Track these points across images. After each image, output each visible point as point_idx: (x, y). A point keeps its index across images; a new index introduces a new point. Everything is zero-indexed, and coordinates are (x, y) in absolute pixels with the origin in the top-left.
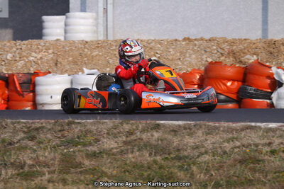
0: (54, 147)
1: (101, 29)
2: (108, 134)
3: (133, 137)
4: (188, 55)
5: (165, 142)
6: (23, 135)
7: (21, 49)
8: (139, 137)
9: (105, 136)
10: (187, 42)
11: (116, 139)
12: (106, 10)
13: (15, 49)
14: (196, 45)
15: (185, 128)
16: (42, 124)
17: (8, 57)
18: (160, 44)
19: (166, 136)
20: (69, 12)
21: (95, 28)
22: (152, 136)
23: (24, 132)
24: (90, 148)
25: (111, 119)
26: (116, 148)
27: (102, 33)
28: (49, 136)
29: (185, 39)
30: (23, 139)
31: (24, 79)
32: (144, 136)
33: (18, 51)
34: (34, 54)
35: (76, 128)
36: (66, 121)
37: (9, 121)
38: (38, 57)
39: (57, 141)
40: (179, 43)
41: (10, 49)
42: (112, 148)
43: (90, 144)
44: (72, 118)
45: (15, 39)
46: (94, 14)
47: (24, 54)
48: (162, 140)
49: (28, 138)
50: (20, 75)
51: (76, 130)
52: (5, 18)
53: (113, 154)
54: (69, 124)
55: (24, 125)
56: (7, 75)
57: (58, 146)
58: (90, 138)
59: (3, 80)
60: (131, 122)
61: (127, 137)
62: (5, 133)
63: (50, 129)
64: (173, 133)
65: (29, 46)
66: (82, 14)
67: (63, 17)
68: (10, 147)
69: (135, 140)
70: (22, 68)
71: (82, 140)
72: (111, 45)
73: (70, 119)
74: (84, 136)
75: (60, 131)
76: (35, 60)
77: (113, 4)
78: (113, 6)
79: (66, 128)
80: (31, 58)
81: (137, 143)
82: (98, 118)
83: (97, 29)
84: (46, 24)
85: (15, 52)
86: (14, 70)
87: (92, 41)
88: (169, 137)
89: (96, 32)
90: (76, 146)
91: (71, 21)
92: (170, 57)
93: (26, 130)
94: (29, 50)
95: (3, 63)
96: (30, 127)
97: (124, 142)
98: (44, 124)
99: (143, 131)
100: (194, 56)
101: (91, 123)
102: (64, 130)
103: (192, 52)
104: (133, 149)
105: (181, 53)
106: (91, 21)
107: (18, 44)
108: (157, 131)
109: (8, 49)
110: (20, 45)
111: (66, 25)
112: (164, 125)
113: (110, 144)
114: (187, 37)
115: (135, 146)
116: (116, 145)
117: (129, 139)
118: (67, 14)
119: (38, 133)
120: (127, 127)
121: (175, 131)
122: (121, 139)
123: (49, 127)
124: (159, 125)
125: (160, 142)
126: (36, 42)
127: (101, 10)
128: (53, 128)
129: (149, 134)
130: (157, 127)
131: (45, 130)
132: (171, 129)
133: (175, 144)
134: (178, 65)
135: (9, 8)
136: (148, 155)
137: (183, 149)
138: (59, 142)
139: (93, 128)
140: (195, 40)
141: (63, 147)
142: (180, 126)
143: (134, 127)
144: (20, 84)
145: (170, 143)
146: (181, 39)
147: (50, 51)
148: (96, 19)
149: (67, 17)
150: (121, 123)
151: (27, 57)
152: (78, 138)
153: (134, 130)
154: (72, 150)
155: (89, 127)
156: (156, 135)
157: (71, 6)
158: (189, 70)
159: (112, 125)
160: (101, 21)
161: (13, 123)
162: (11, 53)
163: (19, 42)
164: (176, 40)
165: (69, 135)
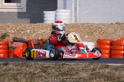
0: (56, 76)
1: (73, 18)
2: (82, 70)
3: (95, 72)
4: (118, 31)
5: (112, 74)
6: (39, 70)
7: (34, 28)
8: (98, 71)
9: (81, 71)
10: (118, 24)
11: (87, 72)
12: (76, 8)
13: (31, 28)
14: (122, 26)
15: (121, 68)
16: (49, 64)
17: (28, 32)
18: (104, 25)
19: (112, 71)
20: (57, 9)
21: (70, 18)
22: (105, 71)
23: (40, 69)
24: (74, 77)
25: (84, 63)
26: (87, 77)
27: (74, 20)
28: (53, 70)
29: (116, 23)
30: (40, 72)
31: (36, 43)
32: (101, 71)
33: (32, 29)
34: (40, 30)
35: (67, 67)
36: (61, 63)
37: (33, 63)
38: (43, 32)
39: (57, 73)
40: (113, 25)
41: (29, 28)
42: (85, 77)
43: (74, 75)
44: (64, 62)
45: (31, 23)
46: (70, 10)
47: (36, 30)
48: (110, 73)
49: (42, 72)
50: (34, 41)
51: (66, 68)
52: (24, 12)
53: (86, 80)
54: (63, 65)
55: (40, 65)
56: (27, 41)
57: (58, 76)
58: (73, 72)
59: (26, 43)
60: (94, 64)
61: (92, 71)
62: (31, 69)
63: (53, 67)
64: (115, 70)
65: (38, 26)
66: (64, 10)
67: (54, 12)
68: (34, 76)
69: (97, 73)
70: (34, 37)
71: (69, 73)
72: (79, 26)
73: (63, 63)
74: (71, 71)
75: (58, 68)
76: (41, 33)
77: (79, 5)
78: (80, 6)
79: (61, 66)
80: (39, 32)
81: (97, 74)
82: (77, 62)
83: (71, 18)
84: (45, 15)
85: (31, 29)
86: (31, 38)
87: (70, 24)
88: (114, 72)
89: (71, 19)
90: (67, 76)
91: (58, 14)
92: (109, 32)
93: (41, 67)
94: (38, 28)
95: (25, 35)
96: (43, 66)
97: (91, 74)
98: (50, 65)
99: (100, 68)
100: (121, 32)
101: (74, 65)
102: (60, 68)
103: (120, 30)
104: (96, 77)
105: (115, 30)
106: (68, 14)
107: (32, 25)
108: (107, 69)
109: (28, 28)
110: (33, 26)
111: (56, 16)
112: (110, 66)
113: (84, 75)
114: (117, 22)
115: (97, 76)
116: (87, 75)
117: (93, 72)
118: (57, 10)
119: (48, 69)
120: (92, 67)
121: (116, 69)
122: (89, 72)
123: (53, 66)
124: (108, 66)
125: (109, 74)
126: (41, 24)
127: (73, 9)
128: (55, 67)
129: (103, 70)
130: (107, 67)
131: (51, 68)
132: (114, 68)
133: (117, 75)
134: (113, 36)
135: (27, 7)
136: (103, 80)
137: (121, 77)
138: (58, 74)
139: (75, 67)
140: (122, 24)
141: (60, 76)
142: (118, 66)
143: (96, 67)
144: (34, 45)
145: (114, 74)
146: (114, 23)
147: (49, 29)
148: (71, 13)
149: (56, 12)
150: (89, 65)
151: (37, 32)
152: (68, 72)
153: (95, 68)
154: (65, 77)
155: (73, 66)
156: (107, 70)
157: (58, 6)
158: (119, 39)
159: (84, 65)
160: (73, 14)
161: (35, 64)
162: (29, 29)
163: (33, 24)
164: (112, 24)
165: (63, 70)
